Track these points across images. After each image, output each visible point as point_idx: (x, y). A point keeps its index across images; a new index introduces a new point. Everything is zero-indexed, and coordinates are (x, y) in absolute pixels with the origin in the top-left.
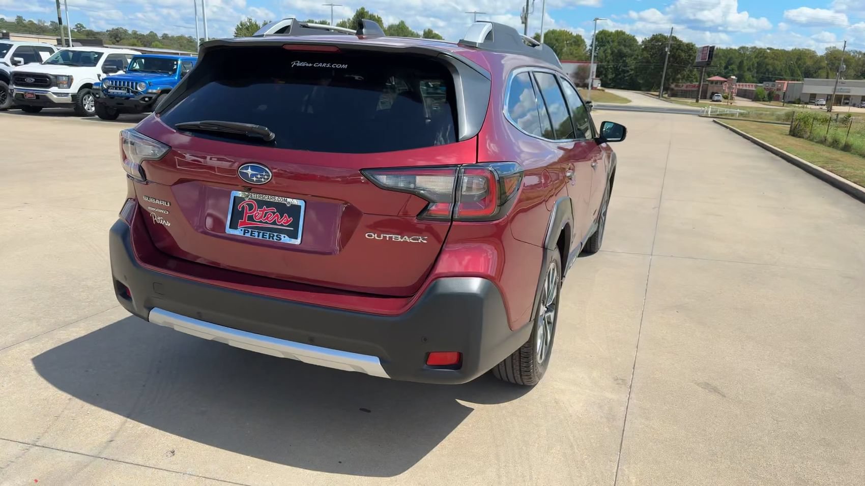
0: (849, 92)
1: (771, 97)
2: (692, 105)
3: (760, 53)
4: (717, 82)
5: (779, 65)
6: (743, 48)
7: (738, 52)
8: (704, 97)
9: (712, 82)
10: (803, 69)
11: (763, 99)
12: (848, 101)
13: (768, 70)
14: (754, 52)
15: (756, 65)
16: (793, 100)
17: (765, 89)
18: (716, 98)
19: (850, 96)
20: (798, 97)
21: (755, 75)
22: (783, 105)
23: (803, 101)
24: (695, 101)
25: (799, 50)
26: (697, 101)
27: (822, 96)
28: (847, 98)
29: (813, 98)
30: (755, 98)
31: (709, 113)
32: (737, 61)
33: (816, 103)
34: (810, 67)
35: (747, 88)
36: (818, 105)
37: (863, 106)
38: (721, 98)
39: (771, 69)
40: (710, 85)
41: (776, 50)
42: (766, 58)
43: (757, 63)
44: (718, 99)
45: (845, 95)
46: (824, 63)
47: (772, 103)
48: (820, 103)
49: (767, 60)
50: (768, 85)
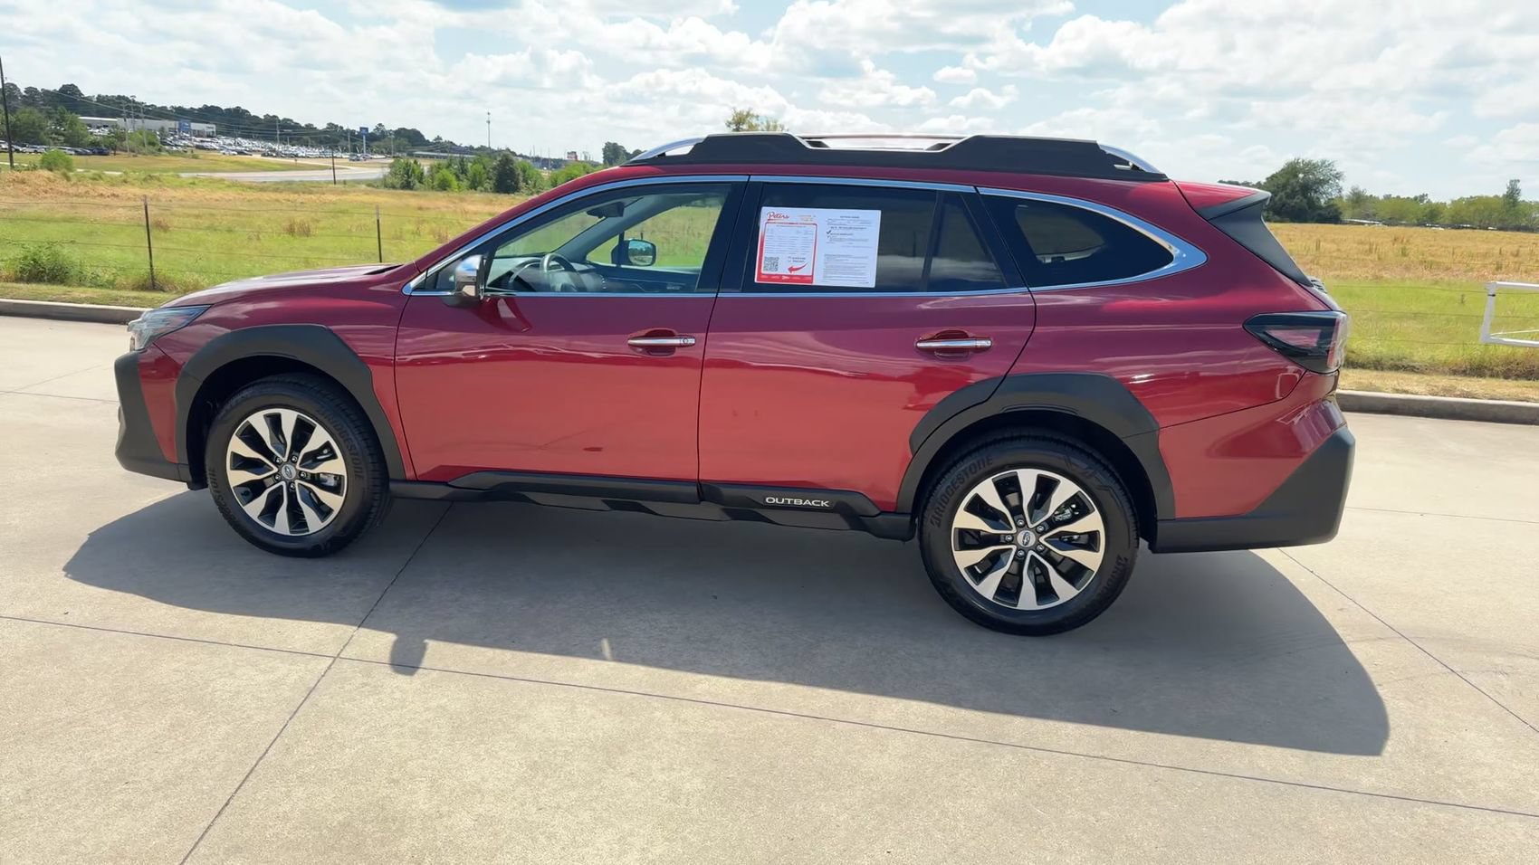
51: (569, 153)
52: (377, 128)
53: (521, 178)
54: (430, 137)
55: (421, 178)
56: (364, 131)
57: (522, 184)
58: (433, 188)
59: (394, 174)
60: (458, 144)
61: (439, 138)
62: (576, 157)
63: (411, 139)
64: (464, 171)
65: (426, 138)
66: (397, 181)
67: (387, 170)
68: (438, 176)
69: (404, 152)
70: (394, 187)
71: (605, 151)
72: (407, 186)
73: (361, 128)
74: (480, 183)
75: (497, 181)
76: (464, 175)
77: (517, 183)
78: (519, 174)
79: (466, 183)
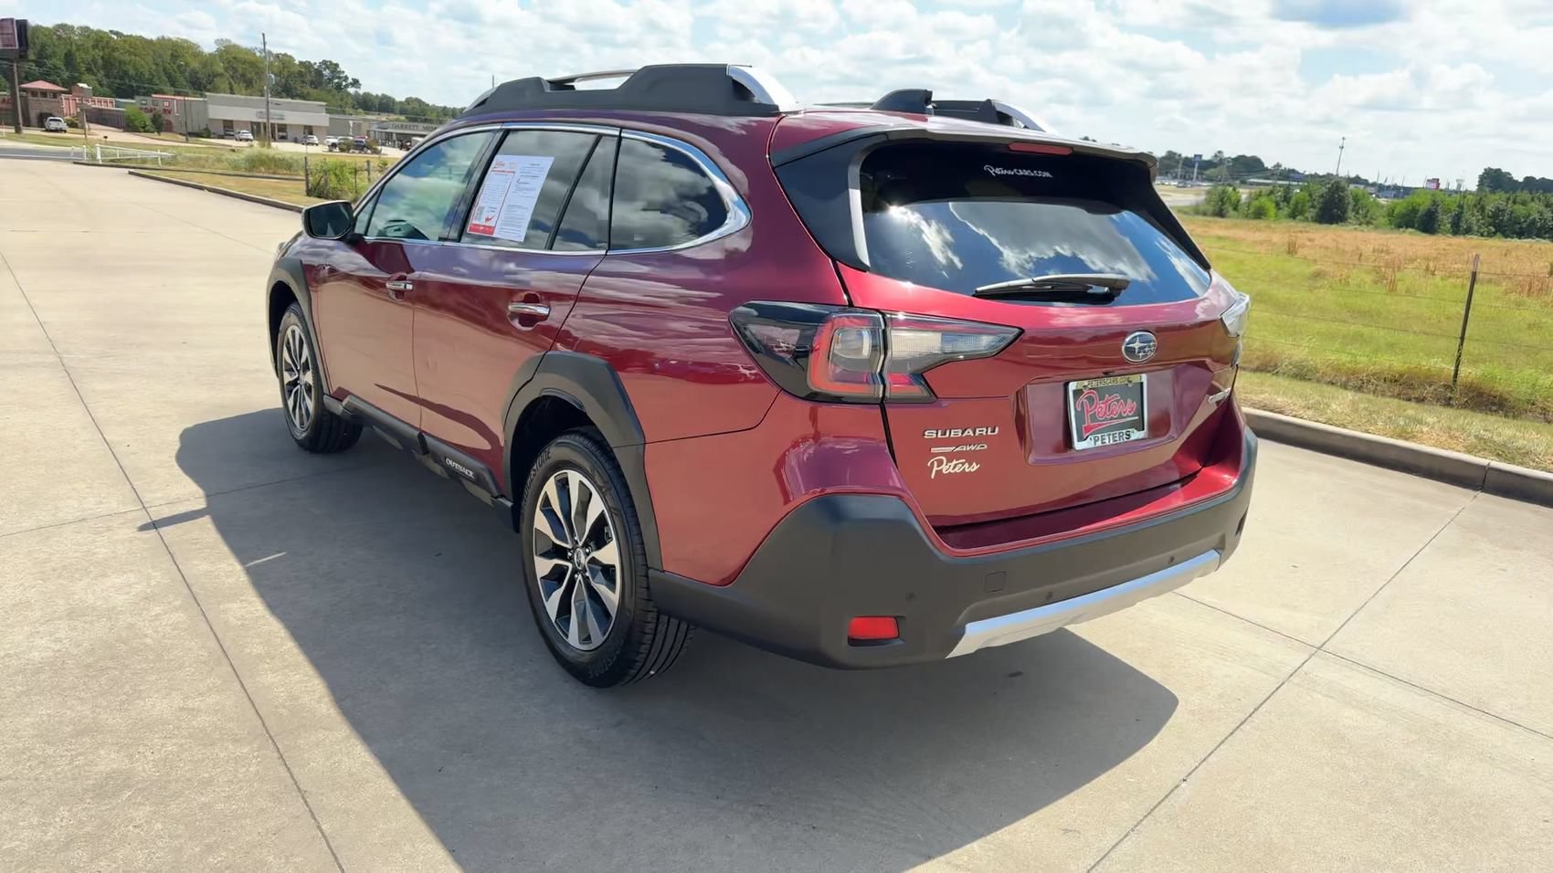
0: (283, 119)
1: (160, 125)
2: (9, 137)
3: (99, 40)
4: (44, 93)
5: (146, 66)
6: (63, 27)
7: (55, 34)
8: (28, 124)
9: (34, 93)
10: (187, 74)
11: (144, 128)
12: (284, 134)
13: (126, 73)
14: (88, 36)
15: (100, 62)
16: (196, 130)
17: (141, 109)
18: (53, 125)
19: (285, 125)
20: (203, 127)
21: (105, 81)
22: (187, 140)
23: (214, 134)
24: (13, 131)
25: (170, 40)
26: (18, 131)
27: (244, 124)
28: (283, 128)
29: (228, 129)
30: (129, 126)
31: (99, 157)
32: (61, 51)
33: (237, 136)
34: (197, 72)
35: (103, 107)
36: (241, 140)
37: (308, 141)
38: (63, 125)
39: (132, 72)
40: (30, 97)
41: (127, 36)
42: (114, 49)
43: (103, 58)
44: (59, 127)
45: (278, 125)
46: (220, 68)
47: (164, 135)
48: (244, 136)
49: (116, 54)
50: (144, 102)
51: (1428, 180)
52: (1216, 156)
53: (1350, 207)
54: (1269, 164)
55: (1237, 206)
56: (1198, 159)
57: (1350, 214)
58: (1247, 216)
59: (1208, 201)
60: (1301, 172)
61: (1278, 165)
62: (1438, 185)
63: (1248, 166)
64: (1286, 199)
65: (1266, 165)
66: (1210, 209)
67: (1203, 197)
68: (1256, 203)
69: (1237, 179)
70: (1205, 214)
71: (1482, 179)
72: (1220, 214)
73: (1196, 156)
74: (1302, 213)
75: (1320, 209)
76: (1285, 203)
77: (1345, 212)
78: (1349, 203)
79: (1286, 211)
